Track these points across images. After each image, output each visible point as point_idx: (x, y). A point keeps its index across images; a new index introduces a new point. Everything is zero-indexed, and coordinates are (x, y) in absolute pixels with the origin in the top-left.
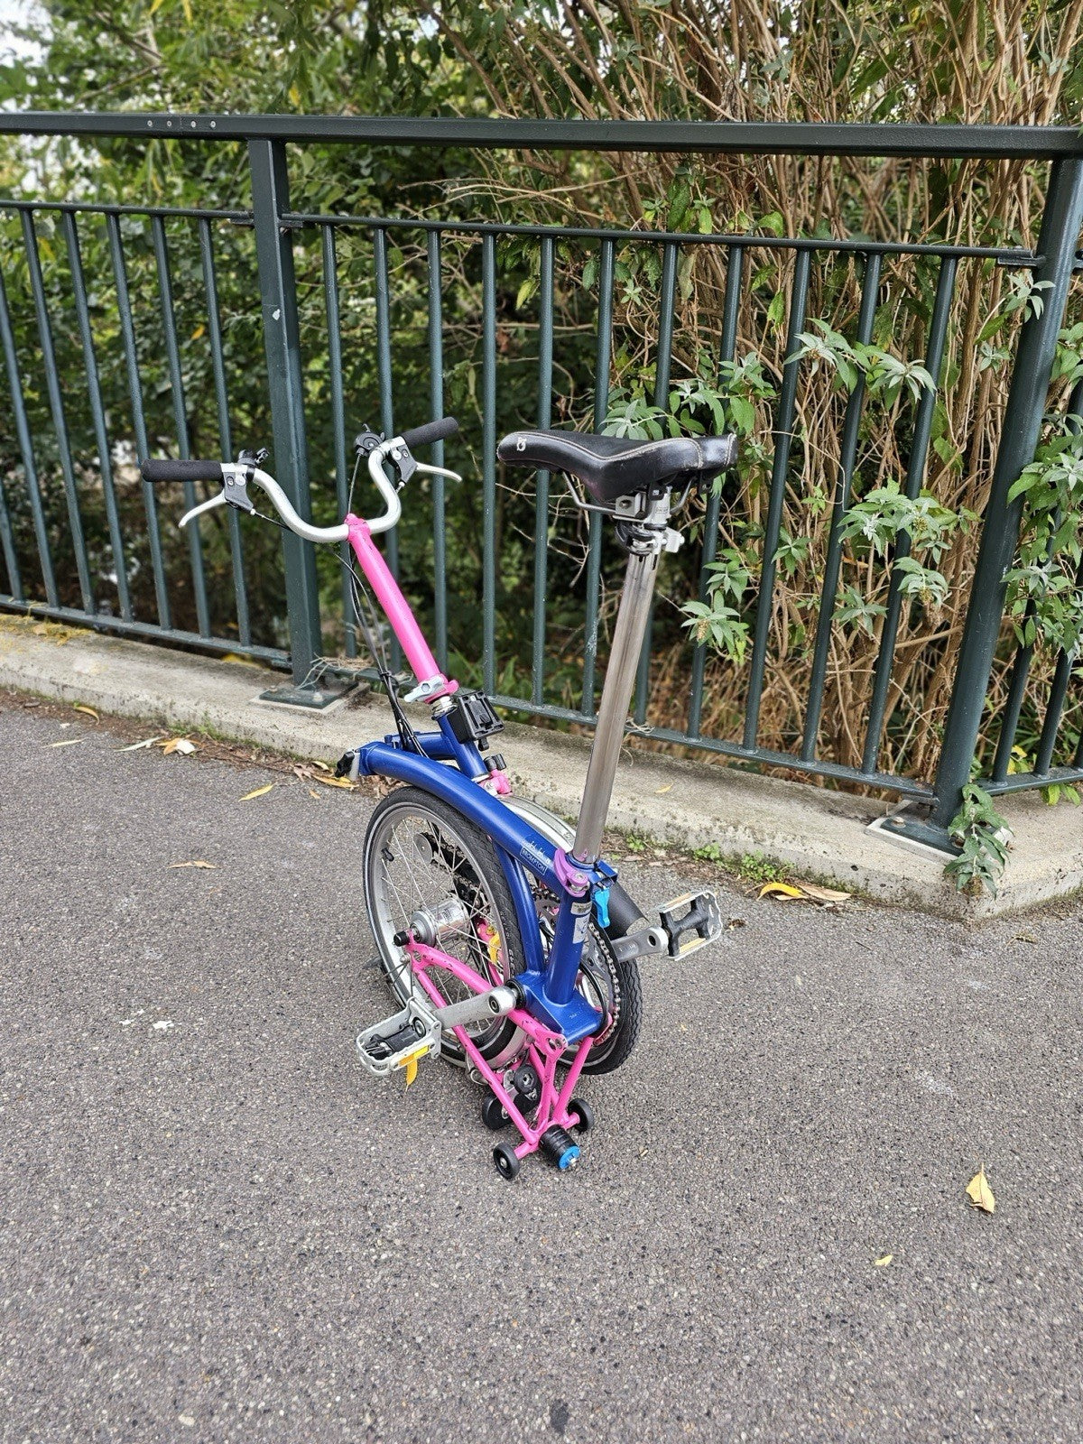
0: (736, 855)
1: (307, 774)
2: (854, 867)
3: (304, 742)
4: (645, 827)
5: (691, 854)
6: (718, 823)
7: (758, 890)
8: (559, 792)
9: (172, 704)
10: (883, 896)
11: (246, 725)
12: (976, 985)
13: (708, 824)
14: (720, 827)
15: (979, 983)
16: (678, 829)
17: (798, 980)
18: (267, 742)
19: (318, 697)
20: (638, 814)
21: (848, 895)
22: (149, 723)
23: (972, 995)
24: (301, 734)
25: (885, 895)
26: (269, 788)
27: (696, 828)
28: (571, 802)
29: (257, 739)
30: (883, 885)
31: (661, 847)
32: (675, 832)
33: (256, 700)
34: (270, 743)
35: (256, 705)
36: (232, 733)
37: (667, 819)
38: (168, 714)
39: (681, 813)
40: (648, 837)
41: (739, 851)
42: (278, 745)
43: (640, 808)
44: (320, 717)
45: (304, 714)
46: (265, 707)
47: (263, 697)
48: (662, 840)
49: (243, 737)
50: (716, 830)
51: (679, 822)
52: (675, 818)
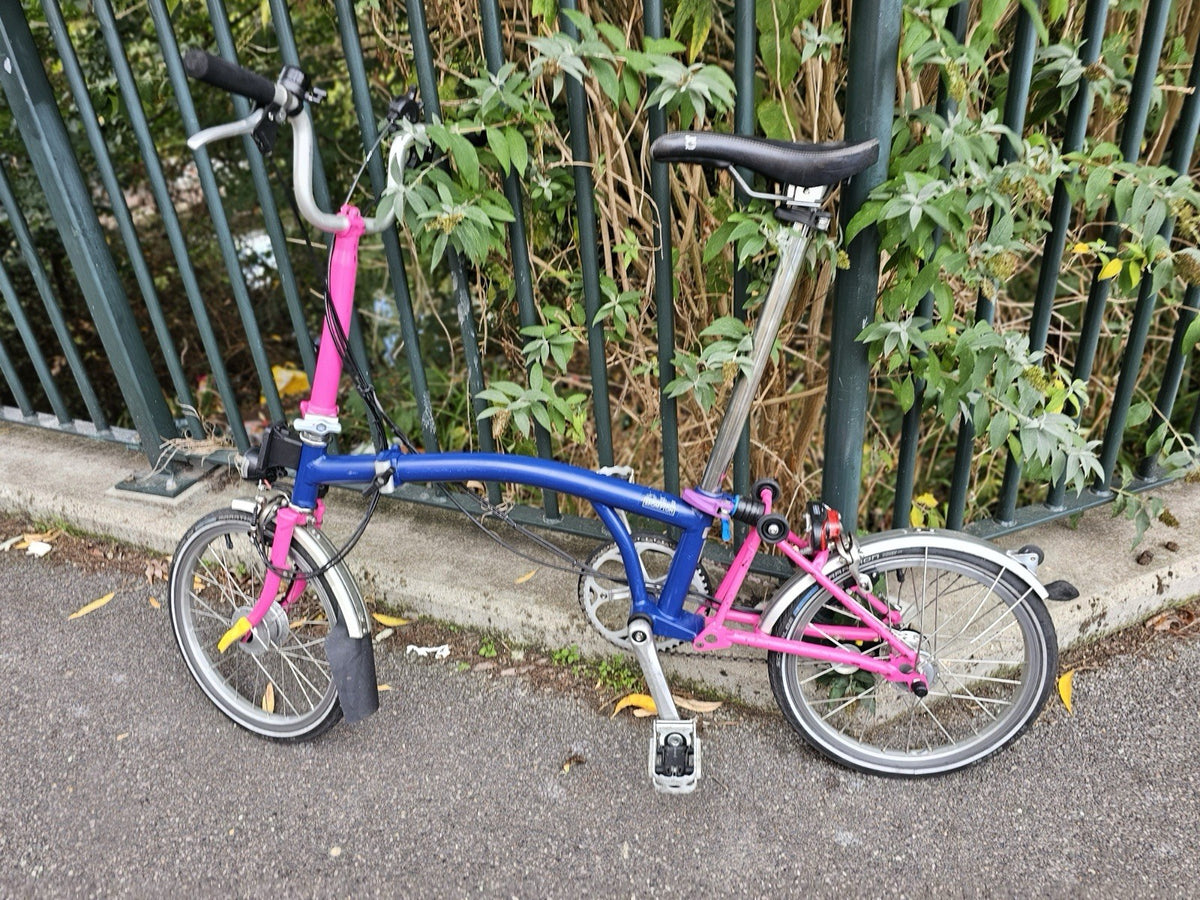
0: (598, 657)
1: (159, 574)
2: (723, 673)
3: (157, 538)
4: (501, 627)
5: (550, 655)
6: (576, 621)
7: (616, 702)
8: (409, 589)
9: (32, 500)
10: (759, 704)
11: (100, 520)
12: (845, 838)
13: (565, 623)
14: (578, 626)
15: (850, 835)
16: (534, 628)
17: (626, 848)
18: (123, 537)
19: (171, 484)
20: (491, 613)
21: (719, 704)
22: (18, 518)
23: (840, 855)
24: (152, 529)
25: (760, 703)
26: (110, 597)
27: (552, 628)
28: (422, 601)
29: (114, 533)
30: (756, 693)
31: (519, 647)
32: (533, 633)
33: (112, 491)
34: (127, 539)
35: (112, 496)
36: (90, 529)
37: (522, 618)
38: (30, 510)
39: (535, 610)
40: (506, 636)
41: (601, 653)
42: (134, 540)
43: (493, 605)
44: (170, 509)
45: (156, 505)
46: (121, 498)
47: (120, 486)
48: (520, 640)
49: (101, 533)
50: (573, 630)
51: (534, 621)
52: (530, 616)
